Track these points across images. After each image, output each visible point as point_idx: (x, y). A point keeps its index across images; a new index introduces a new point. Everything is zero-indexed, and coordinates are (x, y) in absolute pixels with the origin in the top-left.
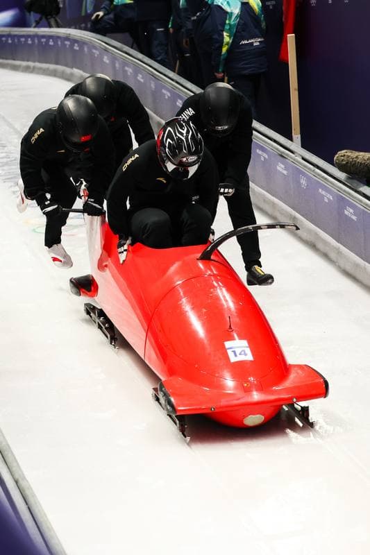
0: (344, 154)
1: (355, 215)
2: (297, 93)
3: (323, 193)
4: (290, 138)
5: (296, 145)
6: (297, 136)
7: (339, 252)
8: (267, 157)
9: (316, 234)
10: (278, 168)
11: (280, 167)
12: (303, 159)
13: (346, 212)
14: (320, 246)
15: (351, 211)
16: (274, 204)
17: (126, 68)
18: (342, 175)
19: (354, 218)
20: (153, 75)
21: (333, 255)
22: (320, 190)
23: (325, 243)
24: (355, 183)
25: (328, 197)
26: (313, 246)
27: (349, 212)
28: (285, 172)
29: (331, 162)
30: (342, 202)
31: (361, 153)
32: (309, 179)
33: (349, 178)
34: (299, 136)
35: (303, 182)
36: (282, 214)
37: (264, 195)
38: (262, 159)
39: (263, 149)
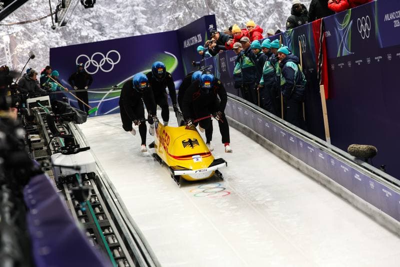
0: (353, 147)
1: (360, 178)
2: (327, 116)
3: (343, 167)
4: (325, 140)
5: (328, 143)
6: (328, 138)
7: (353, 198)
8: (313, 150)
9: (341, 189)
10: (319, 156)
11: (321, 155)
12: (332, 150)
13: (355, 177)
14: (343, 195)
15: (358, 176)
16: (319, 175)
17: (239, 108)
18: (353, 158)
19: (360, 179)
20: (252, 111)
21: (350, 200)
22: (342, 166)
23: (346, 193)
24: (359, 161)
25: (346, 169)
26: (339, 195)
27: (357, 176)
28: (323, 158)
29: (347, 151)
30: (353, 172)
31: (362, 146)
33: (356, 159)
34: (329, 138)
35: (333, 162)
36: (323, 179)
37: (313, 170)
38: (311, 151)
39: (311, 146)
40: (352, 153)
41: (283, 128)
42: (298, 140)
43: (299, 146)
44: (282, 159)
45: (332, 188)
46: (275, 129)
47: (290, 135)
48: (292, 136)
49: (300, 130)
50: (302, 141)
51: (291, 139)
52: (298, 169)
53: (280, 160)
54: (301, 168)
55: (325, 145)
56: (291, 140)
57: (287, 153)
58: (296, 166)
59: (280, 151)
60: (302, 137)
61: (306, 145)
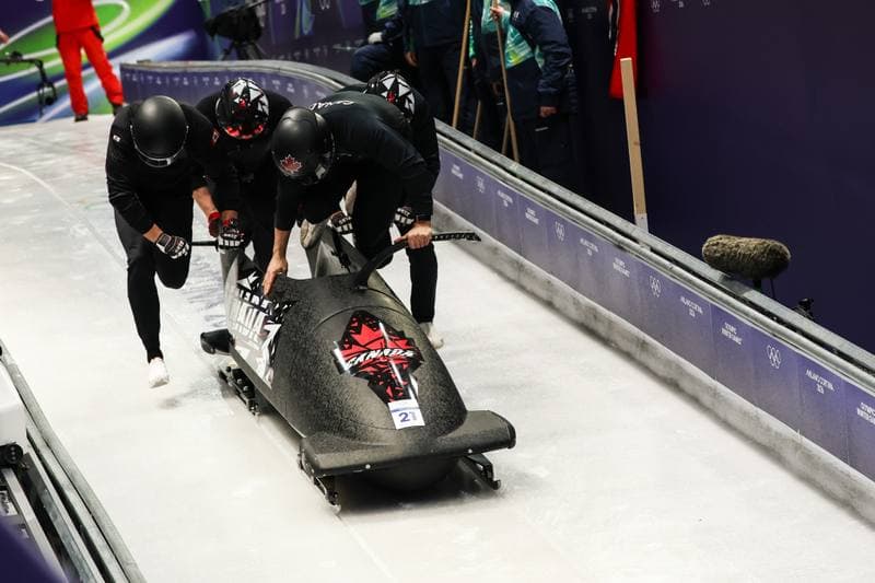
0: (718, 242)
1: (738, 335)
2: (638, 148)
3: (688, 303)
4: (632, 219)
5: (640, 229)
6: (641, 216)
7: (715, 394)
8: (596, 249)
9: (679, 367)
10: (615, 266)
11: (618, 265)
12: (652, 250)
13: (725, 332)
14: (685, 384)
15: (733, 329)
16: (611, 323)
18: (715, 275)
19: (737, 340)
21: (706, 399)
22: (683, 299)
23: (693, 379)
24: (737, 286)
25: (695, 309)
26: (673, 385)
27: (728, 331)
28: (626, 273)
29: (697, 254)
30: (719, 317)
31: (744, 240)
32: (663, 281)
33: (725, 279)
34: (645, 215)
35: (655, 287)
36: (624, 337)
38: (590, 253)
39: (590, 238)
40: (714, 263)
41: (505, 180)
42: (549, 218)
43: (552, 235)
44: (501, 273)
45: (652, 363)
46: (481, 185)
47: (527, 204)
48: (533, 206)
49: (555, 188)
50: (563, 222)
51: (530, 215)
52: (549, 305)
53: (495, 277)
54: (557, 302)
55: (634, 234)
56: (528, 216)
57: (516, 255)
58: (543, 294)
59: (495, 250)
60: (564, 210)
61: (574, 233)
